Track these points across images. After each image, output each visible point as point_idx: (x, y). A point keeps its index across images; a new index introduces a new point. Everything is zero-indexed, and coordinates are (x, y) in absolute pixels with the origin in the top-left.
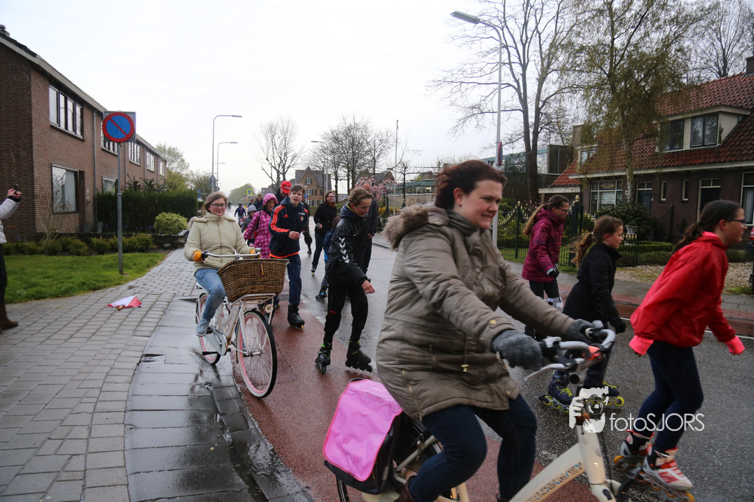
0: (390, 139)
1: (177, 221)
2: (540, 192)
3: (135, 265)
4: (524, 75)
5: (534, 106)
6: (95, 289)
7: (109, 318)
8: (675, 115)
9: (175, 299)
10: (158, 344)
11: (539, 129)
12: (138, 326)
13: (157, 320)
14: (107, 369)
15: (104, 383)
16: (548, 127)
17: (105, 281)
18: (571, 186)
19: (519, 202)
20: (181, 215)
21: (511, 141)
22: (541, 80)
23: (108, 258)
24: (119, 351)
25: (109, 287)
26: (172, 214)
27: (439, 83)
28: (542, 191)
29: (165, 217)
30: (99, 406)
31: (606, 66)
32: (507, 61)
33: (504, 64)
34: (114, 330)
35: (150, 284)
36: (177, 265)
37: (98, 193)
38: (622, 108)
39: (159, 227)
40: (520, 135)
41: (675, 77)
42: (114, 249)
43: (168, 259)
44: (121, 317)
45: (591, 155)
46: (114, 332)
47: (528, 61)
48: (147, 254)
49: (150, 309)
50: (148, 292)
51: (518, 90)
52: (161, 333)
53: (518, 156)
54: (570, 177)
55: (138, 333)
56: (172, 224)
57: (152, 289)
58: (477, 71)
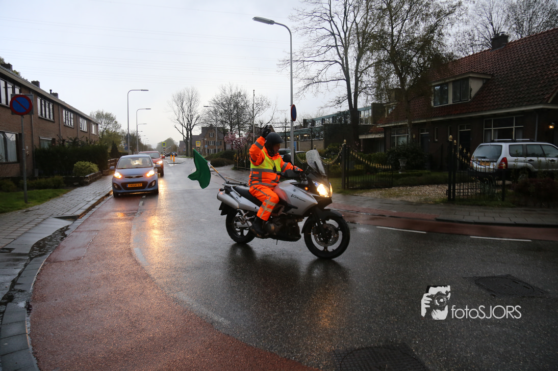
4: (346, 55)
9: (50, 217)
11: (359, 92)
12: (11, 233)
13: (27, 230)
17: (11, 208)
21: (339, 102)
26: (86, 162)
27: (288, 62)
28: (361, 137)
35: (42, 208)
37: (36, 149)
39: (76, 171)
40: (345, 97)
43: (70, 193)
47: (348, 45)
49: (28, 223)
51: (342, 65)
52: (24, 236)
53: (345, 113)
54: (377, 127)
55: (8, 237)
57: (40, 211)
58: (315, 52)
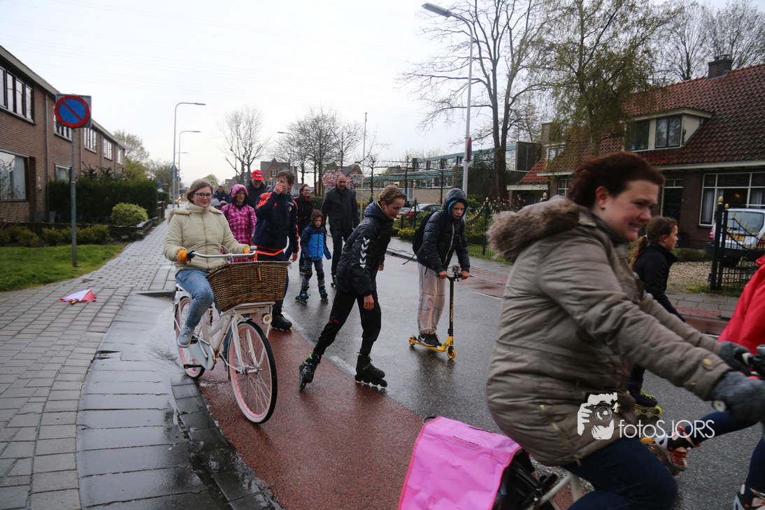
0: (359, 132)
1: (136, 211)
2: (508, 189)
3: (90, 257)
4: (494, 71)
5: (504, 103)
6: (47, 282)
7: (60, 313)
8: (641, 115)
9: (133, 293)
10: (115, 340)
11: (509, 125)
12: (92, 321)
13: (113, 315)
14: (58, 367)
15: (55, 381)
16: (517, 124)
17: (58, 274)
18: (539, 183)
19: (487, 198)
20: (140, 205)
21: (480, 137)
22: (512, 76)
23: (61, 249)
24: (72, 348)
25: (62, 280)
26: (131, 205)
27: (409, 76)
28: (510, 188)
29: (122, 207)
30: (49, 406)
31: (575, 64)
32: (478, 56)
33: (475, 59)
34: (67, 325)
35: (106, 277)
36: (135, 258)
37: (51, 180)
38: (590, 107)
39: (116, 218)
40: (489, 131)
41: (643, 78)
42: (67, 241)
43: (125, 252)
44: (73, 312)
45: (559, 153)
46: (67, 327)
47: (499, 57)
48: (104, 246)
49: (106, 303)
50: (103, 285)
51: (488, 86)
52: (117, 329)
53: (487, 152)
54: (538, 175)
55: (92, 329)
56: (130, 216)
57: (108, 282)
58: (447, 65)
